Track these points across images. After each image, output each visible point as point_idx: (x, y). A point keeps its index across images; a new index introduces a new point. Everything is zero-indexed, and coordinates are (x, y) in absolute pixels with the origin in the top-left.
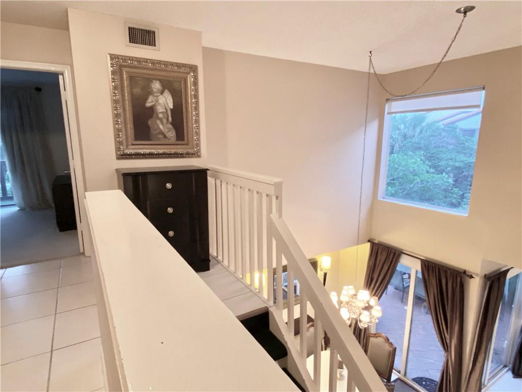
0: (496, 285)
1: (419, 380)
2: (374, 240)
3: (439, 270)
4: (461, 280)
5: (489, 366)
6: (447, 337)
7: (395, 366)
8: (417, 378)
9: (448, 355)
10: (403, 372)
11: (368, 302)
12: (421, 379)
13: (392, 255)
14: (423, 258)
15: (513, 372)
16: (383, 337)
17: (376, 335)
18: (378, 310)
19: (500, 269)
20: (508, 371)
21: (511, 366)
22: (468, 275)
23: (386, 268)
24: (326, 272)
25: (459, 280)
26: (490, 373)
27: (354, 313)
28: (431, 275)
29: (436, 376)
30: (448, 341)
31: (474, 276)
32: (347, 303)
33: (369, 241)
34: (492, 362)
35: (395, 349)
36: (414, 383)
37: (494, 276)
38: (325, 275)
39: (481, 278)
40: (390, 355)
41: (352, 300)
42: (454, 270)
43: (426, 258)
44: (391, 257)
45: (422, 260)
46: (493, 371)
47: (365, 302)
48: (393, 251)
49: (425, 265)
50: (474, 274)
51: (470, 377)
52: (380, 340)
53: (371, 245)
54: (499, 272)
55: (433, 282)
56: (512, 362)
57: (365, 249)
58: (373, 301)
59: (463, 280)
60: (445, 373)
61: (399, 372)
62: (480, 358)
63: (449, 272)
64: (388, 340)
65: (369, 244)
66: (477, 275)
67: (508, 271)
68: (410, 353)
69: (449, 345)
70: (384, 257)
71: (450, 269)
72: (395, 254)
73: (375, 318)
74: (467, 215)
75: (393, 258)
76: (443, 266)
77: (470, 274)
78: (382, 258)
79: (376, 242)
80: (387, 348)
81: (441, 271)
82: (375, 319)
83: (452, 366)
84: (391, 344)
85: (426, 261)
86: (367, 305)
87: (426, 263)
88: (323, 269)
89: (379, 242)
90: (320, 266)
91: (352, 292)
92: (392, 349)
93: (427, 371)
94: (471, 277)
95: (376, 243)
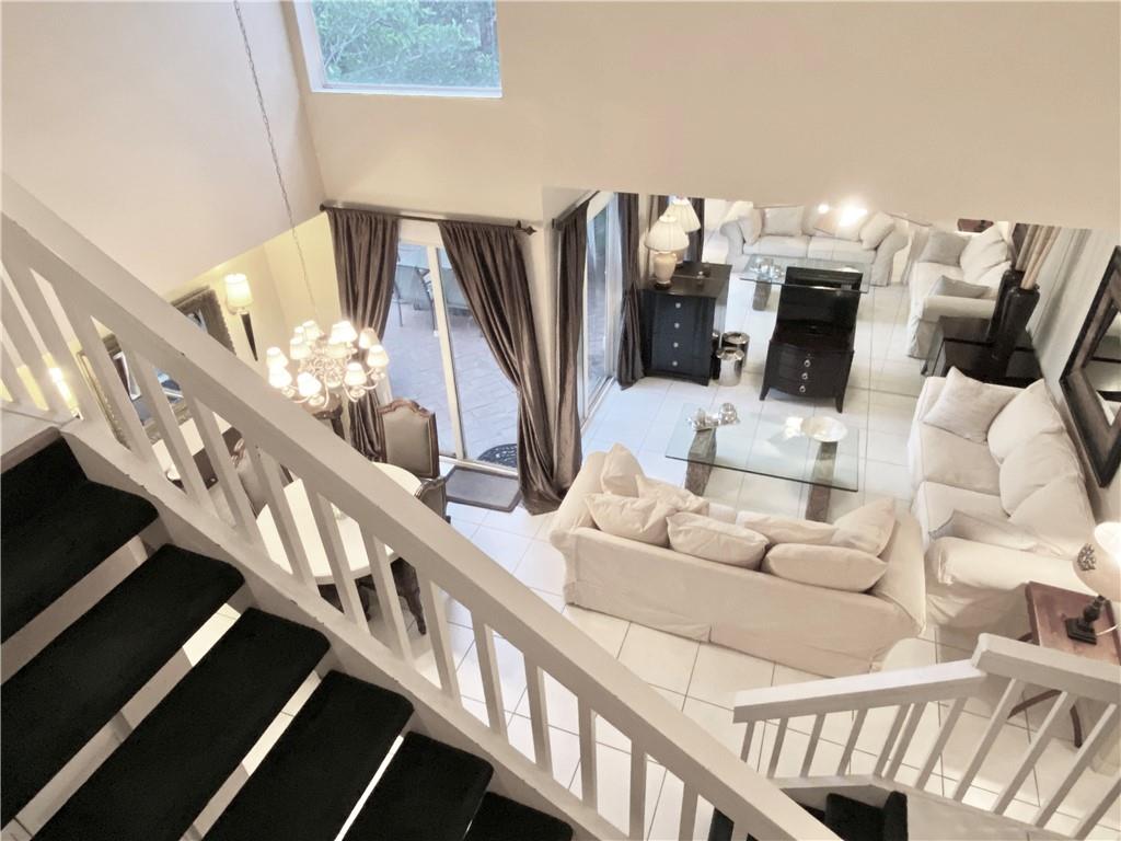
0: (573, 236)
1: (489, 456)
2: (335, 202)
3: (475, 233)
4: (516, 242)
5: (585, 386)
6: (515, 358)
7: (441, 449)
8: (486, 453)
9: (522, 392)
10: (460, 454)
11: (356, 344)
12: (493, 451)
13: (380, 227)
14: (442, 218)
15: (621, 382)
16: (407, 405)
17: (392, 408)
18: (378, 354)
19: (574, 205)
20: (612, 384)
21: (616, 374)
22: (525, 230)
23: (375, 262)
24: (245, 313)
25: (511, 242)
26: (589, 399)
27: (333, 377)
28: (463, 249)
29: (512, 437)
30: (517, 367)
31: (534, 228)
32: (310, 361)
33: (323, 208)
34: (590, 377)
35: (433, 417)
36: (483, 462)
37: (566, 220)
38: (247, 320)
39: (546, 229)
40: (427, 431)
41: (318, 351)
42: (500, 227)
43: (446, 214)
44: (380, 233)
45: (440, 222)
46: (593, 392)
47: (349, 345)
48: (380, 217)
49: (448, 231)
50: (533, 223)
51: (560, 413)
52: (402, 413)
53: (329, 216)
54: (573, 209)
55: (471, 262)
56: (616, 367)
57: (320, 230)
58: (367, 338)
59: (519, 242)
60: (524, 421)
61: (454, 456)
62: (570, 377)
63: (493, 234)
64: (418, 406)
65: (325, 215)
66: (539, 224)
67: (587, 203)
68: (464, 416)
69: (519, 372)
70: (367, 238)
71: (494, 226)
72: (385, 223)
73: (377, 370)
74: (500, 96)
75: (384, 235)
76: (478, 224)
77: (528, 226)
78: (361, 240)
79: (340, 206)
80: (420, 421)
81: (480, 236)
82: (379, 374)
83: (531, 407)
84: (424, 411)
85: (447, 221)
86: (355, 351)
87: (449, 226)
88: (236, 308)
89: (344, 203)
90: (226, 303)
91: (315, 333)
92: (427, 420)
93: (499, 434)
94: (530, 231)
95: (340, 210)
